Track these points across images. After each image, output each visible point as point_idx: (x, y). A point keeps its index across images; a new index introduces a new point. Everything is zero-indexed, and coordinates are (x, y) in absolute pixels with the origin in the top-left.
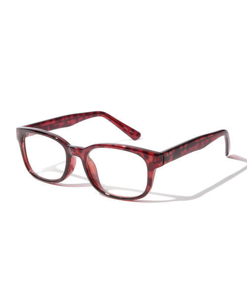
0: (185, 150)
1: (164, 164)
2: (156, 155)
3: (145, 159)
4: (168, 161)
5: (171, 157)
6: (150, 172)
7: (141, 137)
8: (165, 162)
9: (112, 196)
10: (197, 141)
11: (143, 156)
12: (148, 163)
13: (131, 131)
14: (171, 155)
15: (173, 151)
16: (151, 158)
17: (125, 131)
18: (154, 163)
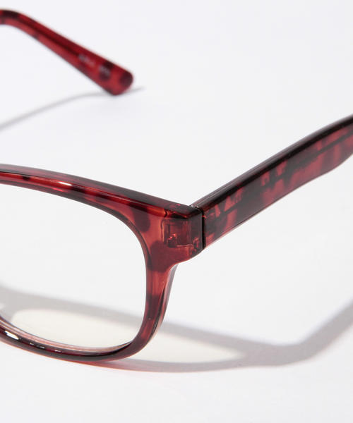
0: (280, 183)
1: (204, 246)
2: (177, 214)
3: (140, 229)
4: (218, 234)
5: (231, 217)
6: (157, 275)
7: (136, 83)
8: (208, 238)
9: (25, 343)
10: (319, 146)
11: (131, 220)
12: (149, 244)
13: (102, 69)
14: (230, 210)
15: (239, 193)
16: (159, 227)
17: (83, 68)
18: (171, 244)
